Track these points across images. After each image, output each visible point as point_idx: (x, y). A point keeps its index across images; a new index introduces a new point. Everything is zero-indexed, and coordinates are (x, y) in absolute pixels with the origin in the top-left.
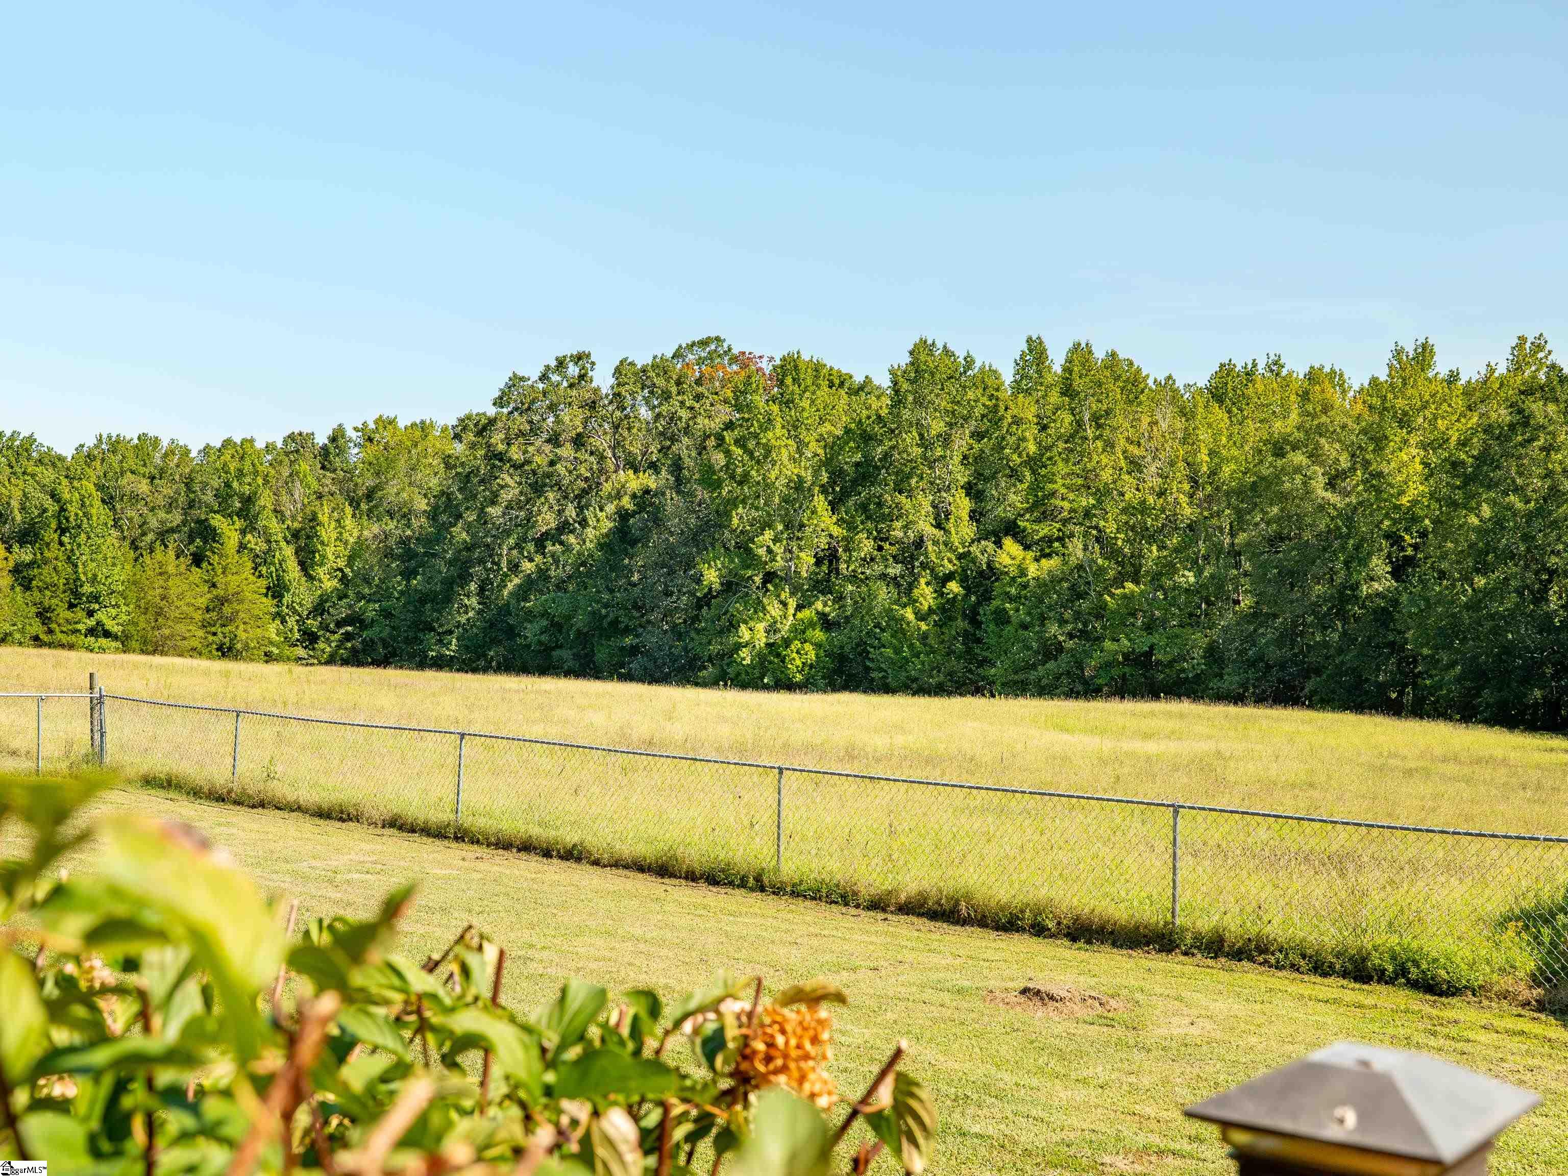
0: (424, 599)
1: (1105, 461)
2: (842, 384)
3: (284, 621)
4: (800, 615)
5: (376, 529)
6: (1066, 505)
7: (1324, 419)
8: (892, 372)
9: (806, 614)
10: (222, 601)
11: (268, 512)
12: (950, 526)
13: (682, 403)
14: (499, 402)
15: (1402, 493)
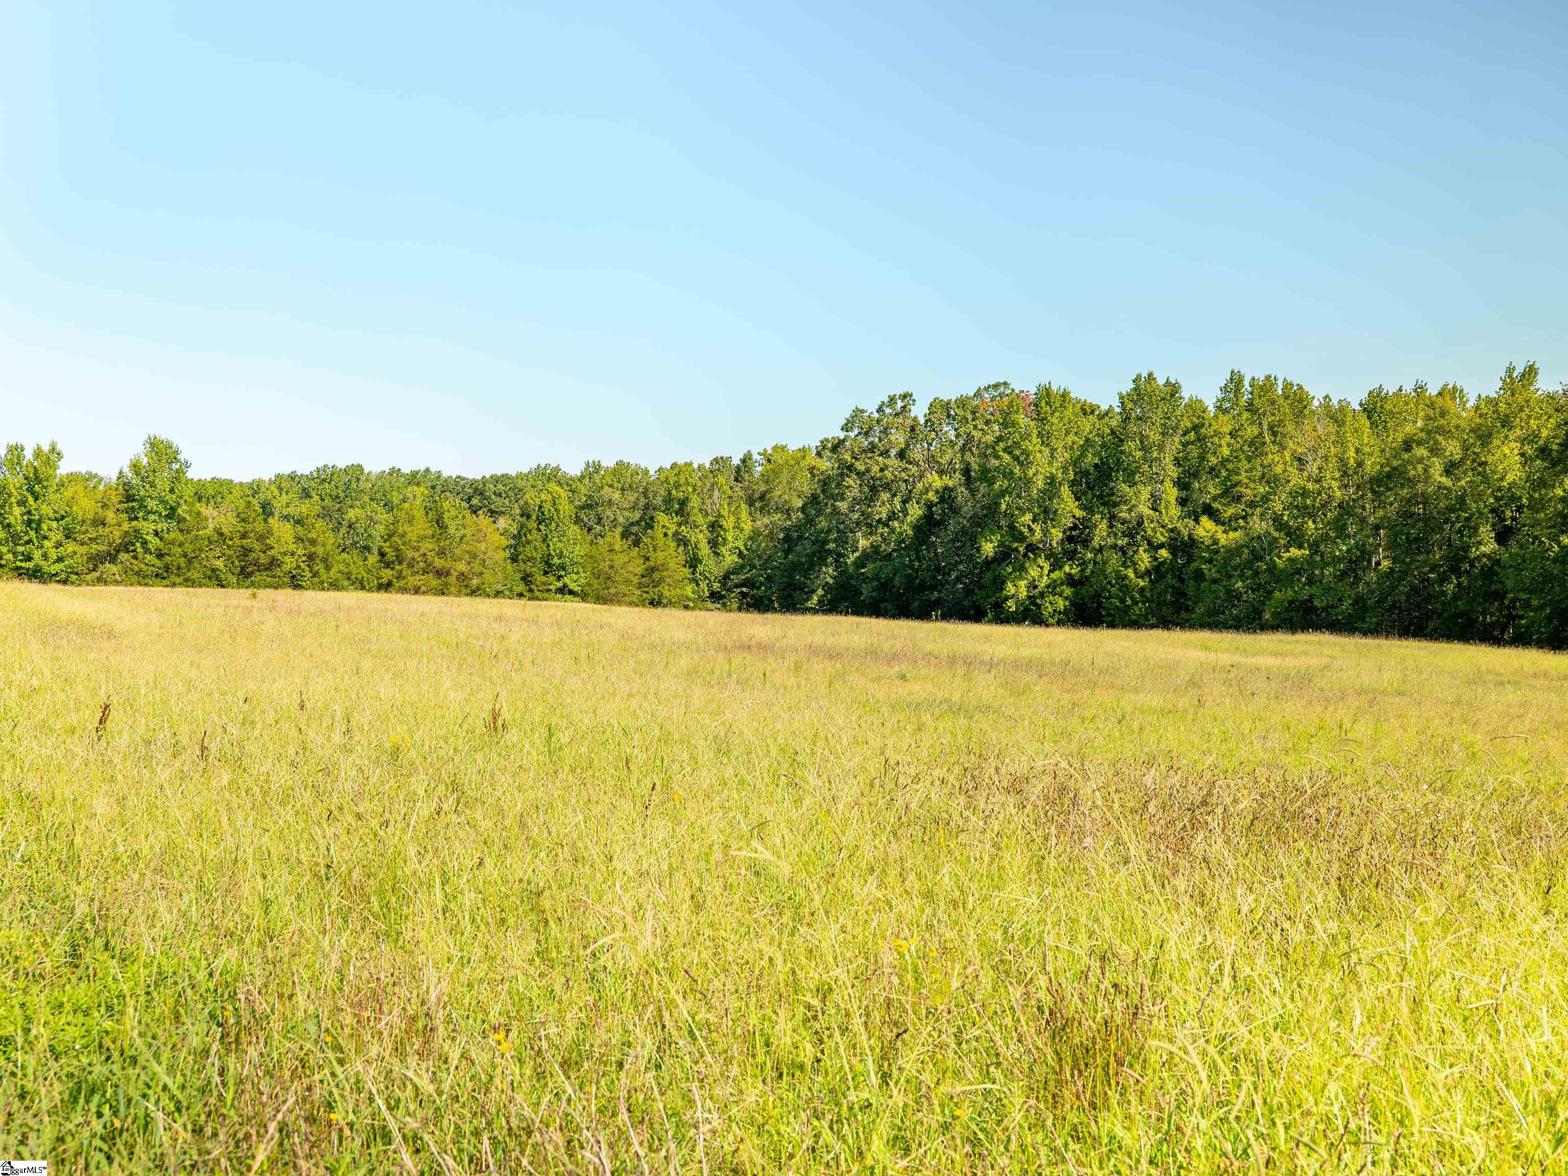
0: (795, 567)
1: (1277, 459)
2: (1092, 412)
3: (698, 585)
4: (1052, 575)
5: (766, 521)
6: (1249, 491)
7: (1442, 422)
8: (1121, 397)
9: (1056, 575)
10: (653, 570)
11: (696, 511)
12: (1162, 508)
13: (975, 427)
14: (845, 428)
15: (1502, 479)
